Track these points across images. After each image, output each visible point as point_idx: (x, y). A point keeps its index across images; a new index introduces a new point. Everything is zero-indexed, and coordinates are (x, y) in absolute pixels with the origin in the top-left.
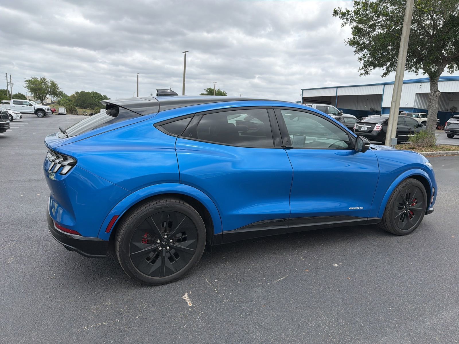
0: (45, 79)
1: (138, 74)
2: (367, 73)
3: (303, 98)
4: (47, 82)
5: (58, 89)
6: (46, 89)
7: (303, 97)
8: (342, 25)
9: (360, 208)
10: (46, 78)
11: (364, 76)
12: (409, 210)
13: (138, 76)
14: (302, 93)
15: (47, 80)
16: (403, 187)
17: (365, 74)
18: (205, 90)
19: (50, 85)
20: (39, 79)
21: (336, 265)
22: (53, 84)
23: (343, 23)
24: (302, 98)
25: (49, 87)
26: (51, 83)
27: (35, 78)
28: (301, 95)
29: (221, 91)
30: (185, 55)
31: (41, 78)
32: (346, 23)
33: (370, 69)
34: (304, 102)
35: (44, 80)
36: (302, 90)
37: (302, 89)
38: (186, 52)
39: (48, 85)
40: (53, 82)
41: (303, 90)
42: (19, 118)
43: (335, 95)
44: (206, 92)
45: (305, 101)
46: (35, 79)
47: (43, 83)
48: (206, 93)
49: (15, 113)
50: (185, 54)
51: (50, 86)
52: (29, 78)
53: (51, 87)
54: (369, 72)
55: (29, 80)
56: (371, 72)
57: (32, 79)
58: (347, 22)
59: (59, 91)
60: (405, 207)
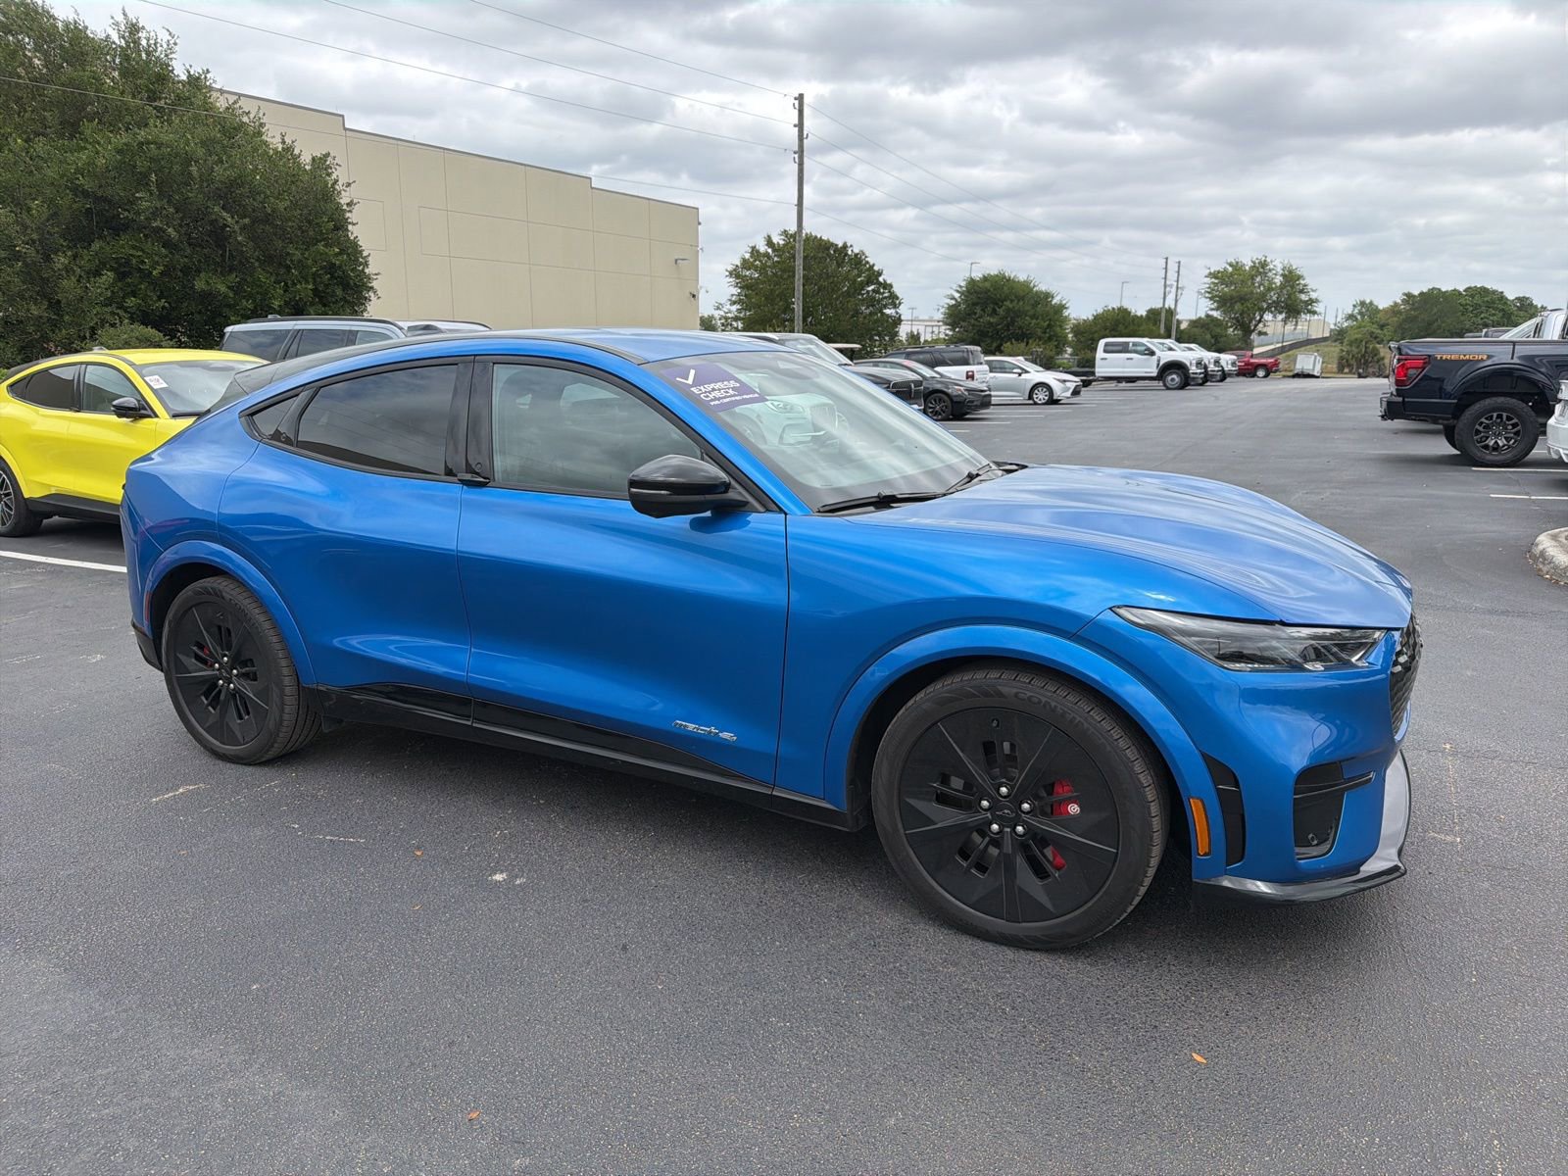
0: (1264, 264)
4: (1270, 270)
5: (1302, 291)
6: (1263, 297)
10: (1268, 260)
12: (1020, 829)
15: (1272, 267)
19: (1278, 280)
20: (1248, 264)
22: (1291, 278)
25: (1273, 289)
26: (1282, 275)
27: (1237, 263)
31: (1252, 262)
35: (1263, 268)
39: (1271, 282)
40: (1290, 272)
42: (1069, 394)
46: (1237, 267)
47: (1258, 279)
49: (1059, 380)
51: (1278, 284)
52: (1219, 265)
53: (1282, 286)
55: (1219, 272)
57: (1228, 267)
59: (1304, 297)
60: (985, 803)
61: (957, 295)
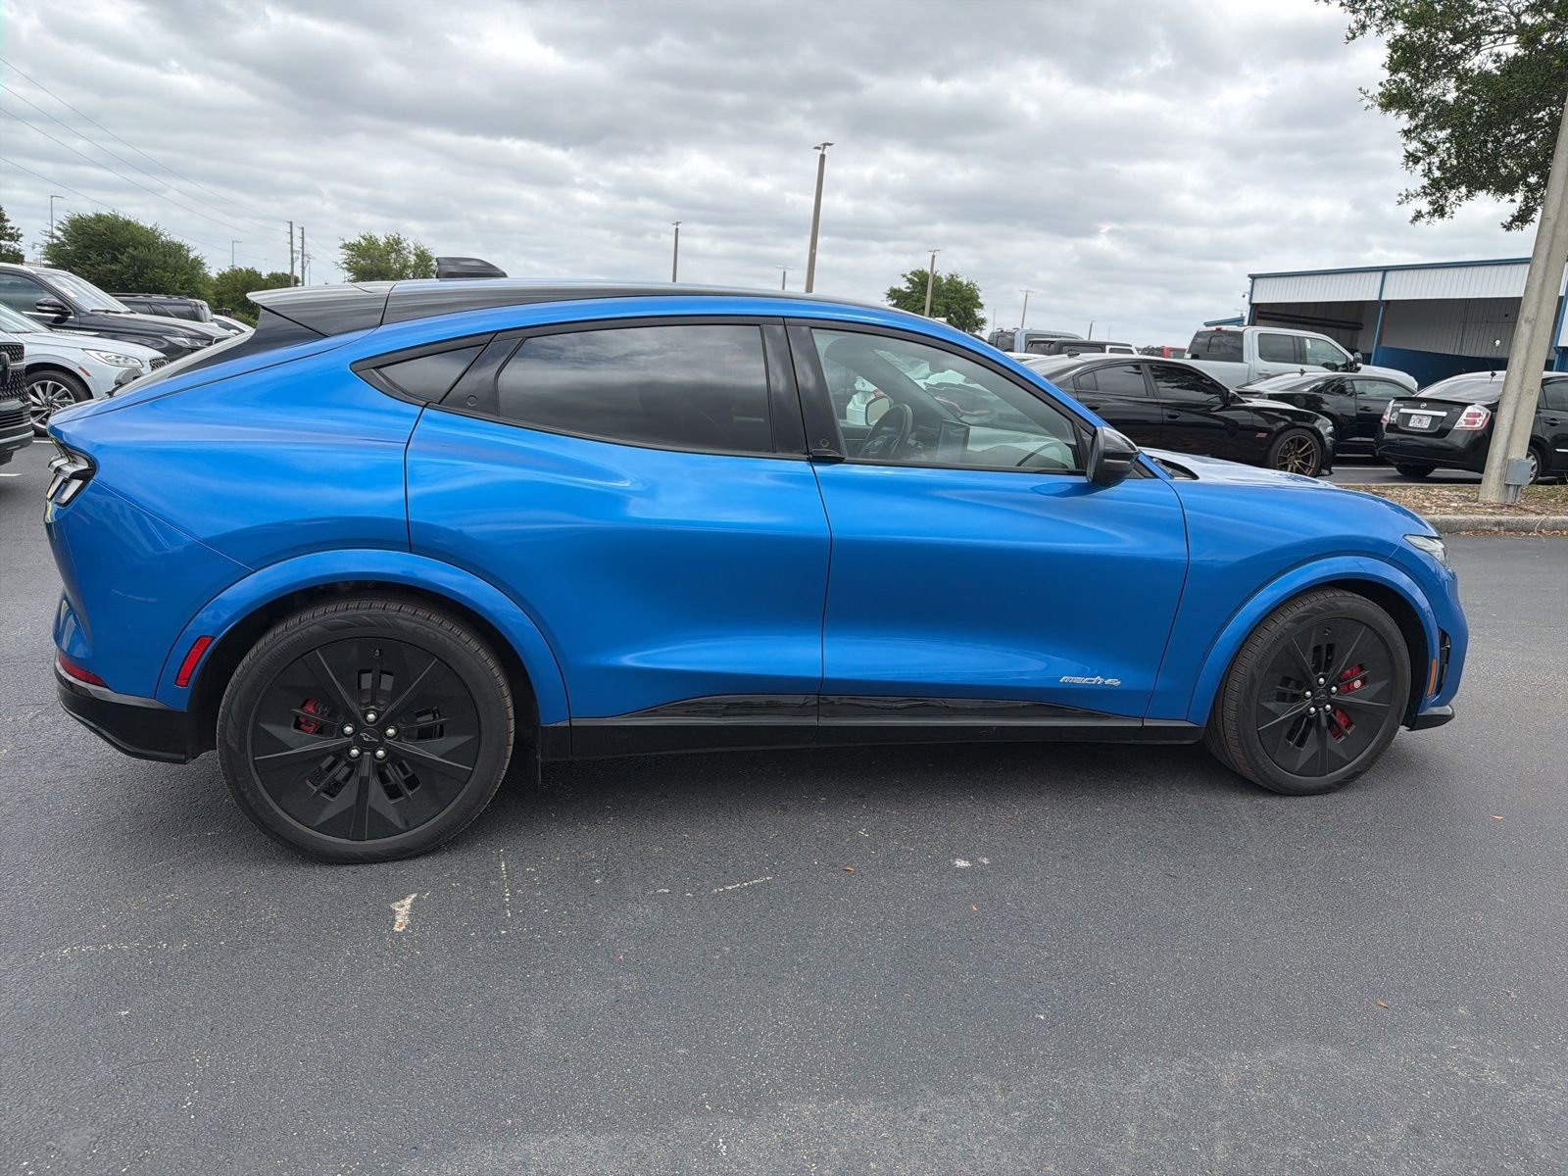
0: (398, 242)
1: (677, 223)
2: (1439, 211)
3: (1254, 307)
4: (404, 249)
7: (1254, 301)
8: (1350, 35)
9: (1107, 682)
10: (402, 238)
11: (1428, 223)
12: (1328, 707)
13: (677, 230)
14: (1249, 290)
15: (405, 245)
16: (1298, 621)
17: (1431, 214)
18: (904, 276)
19: (412, 259)
20: (382, 241)
21: (961, 863)
22: (423, 259)
23: (1354, 26)
24: (1249, 307)
25: (409, 267)
26: (415, 254)
27: (371, 237)
28: (1247, 296)
29: (959, 279)
30: (823, 157)
31: (387, 238)
32: (1364, 27)
33: (1452, 195)
34: (1259, 321)
35: (397, 245)
36: (1250, 279)
37: (1250, 276)
38: (825, 145)
39: (406, 260)
40: (423, 252)
41: (1254, 277)
43: (1375, 298)
44: (908, 284)
45: (1259, 318)
46: (372, 242)
47: (393, 255)
48: (908, 288)
50: (820, 152)
51: (413, 263)
52: (354, 238)
53: (417, 266)
54: (1447, 209)
55: (353, 245)
56: (1457, 210)
57: (362, 241)
58: (1368, 23)
60: (1308, 693)
61: (59, 234)
